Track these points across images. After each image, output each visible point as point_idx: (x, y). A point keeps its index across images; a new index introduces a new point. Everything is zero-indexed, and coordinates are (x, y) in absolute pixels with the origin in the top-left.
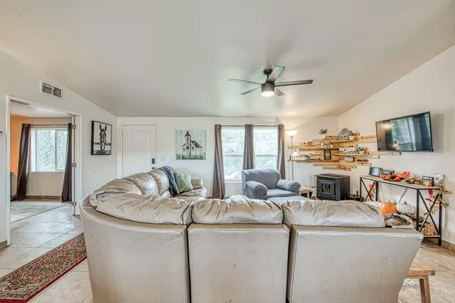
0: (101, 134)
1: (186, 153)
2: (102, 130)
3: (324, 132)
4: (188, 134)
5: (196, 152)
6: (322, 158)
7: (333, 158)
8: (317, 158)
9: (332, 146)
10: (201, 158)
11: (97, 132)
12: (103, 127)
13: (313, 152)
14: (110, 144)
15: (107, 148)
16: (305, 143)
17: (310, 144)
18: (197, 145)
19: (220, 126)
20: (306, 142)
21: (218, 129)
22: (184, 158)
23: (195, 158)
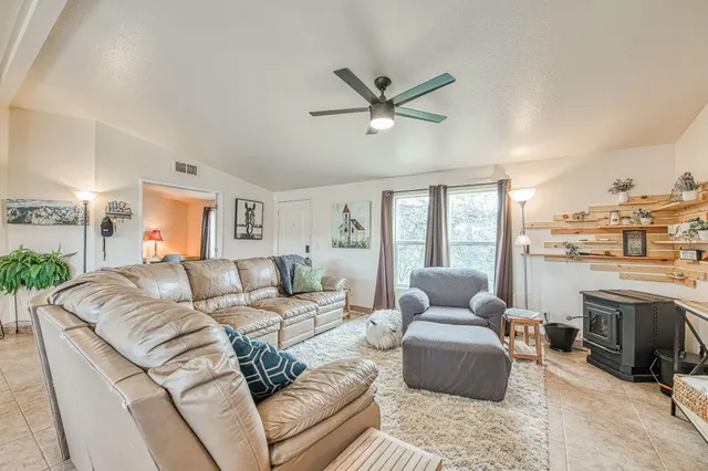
0: (247, 214)
1: (343, 239)
2: (249, 210)
3: (625, 187)
4: (346, 210)
5: (357, 237)
6: (618, 250)
7: (652, 251)
8: (601, 250)
9: (645, 222)
10: (364, 246)
11: (242, 211)
12: (250, 205)
13: (591, 238)
14: (261, 227)
15: (256, 231)
16: (565, 217)
17: (581, 217)
18: (358, 226)
19: (391, 193)
20: (570, 213)
21: (388, 197)
22: (341, 246)
23: (355, 246)
